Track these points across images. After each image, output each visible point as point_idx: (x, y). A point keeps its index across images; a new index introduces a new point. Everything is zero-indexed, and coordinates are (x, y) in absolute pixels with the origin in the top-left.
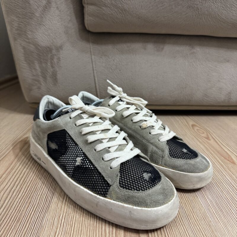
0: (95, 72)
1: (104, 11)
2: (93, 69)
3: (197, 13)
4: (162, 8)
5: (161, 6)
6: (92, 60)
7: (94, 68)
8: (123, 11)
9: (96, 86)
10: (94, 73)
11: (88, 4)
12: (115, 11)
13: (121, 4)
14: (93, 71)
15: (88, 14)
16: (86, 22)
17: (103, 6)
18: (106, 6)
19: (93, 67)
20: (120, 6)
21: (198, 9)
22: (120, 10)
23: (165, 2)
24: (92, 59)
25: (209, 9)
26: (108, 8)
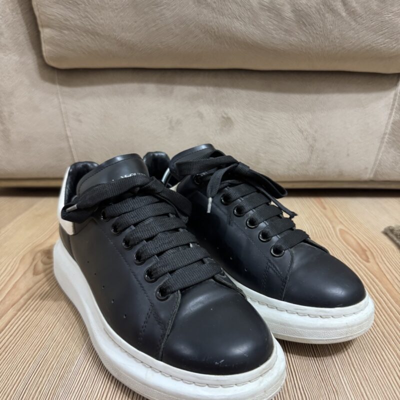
0: (67, 129)
1: (66, 38)
2: (65, 125)
3: (213, 35)
4: (154, 29)
5: (153, 26)
6: (62, 111)
7: (66, 123)
8: (94, 36)
9: (71, 152)
10: (66, 131)
11: (42, 26)
12: (83, 36)
13: (90, 25)
14: (65, 128)
15: (44, 42)
16: (44, 54)
17: (65, 30)
18: (68, 29)
19: (64, 122)
20: (90, 27)
21: (213, 29)
22: (90, 35)
23: (158, 19)
24: (61, 109)
25: (232, 29)
26: (73, 33)
